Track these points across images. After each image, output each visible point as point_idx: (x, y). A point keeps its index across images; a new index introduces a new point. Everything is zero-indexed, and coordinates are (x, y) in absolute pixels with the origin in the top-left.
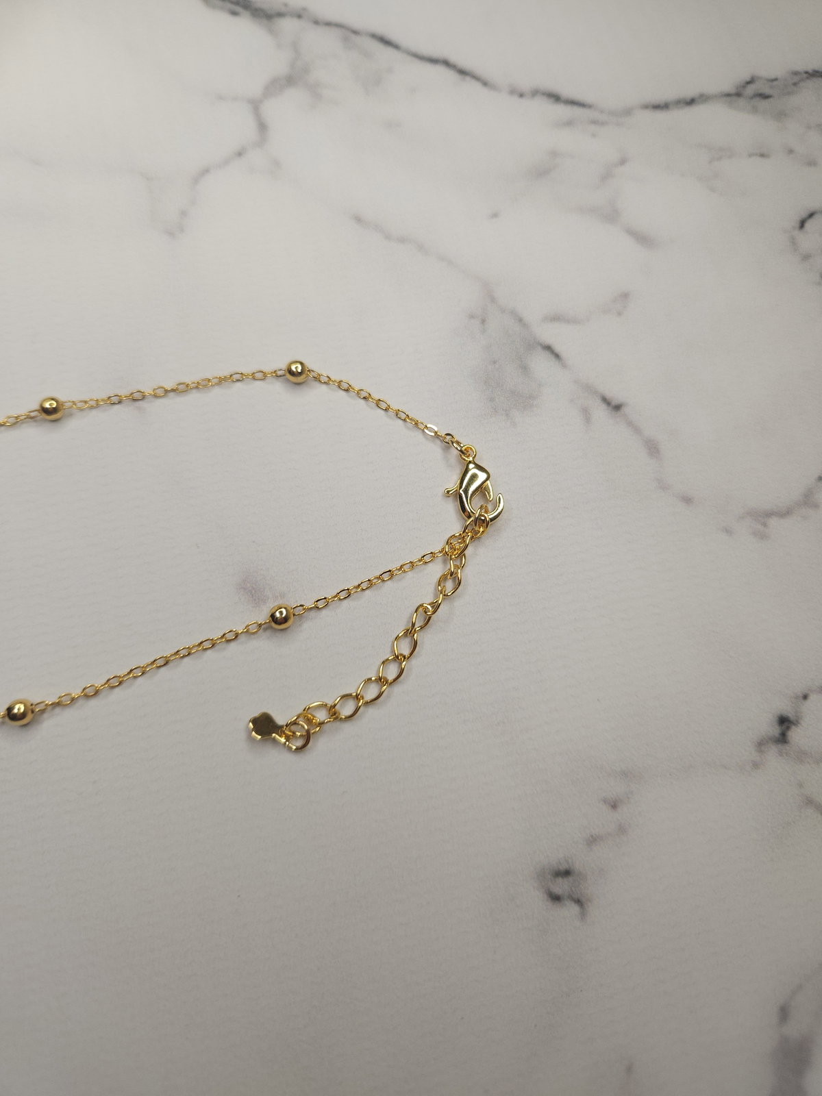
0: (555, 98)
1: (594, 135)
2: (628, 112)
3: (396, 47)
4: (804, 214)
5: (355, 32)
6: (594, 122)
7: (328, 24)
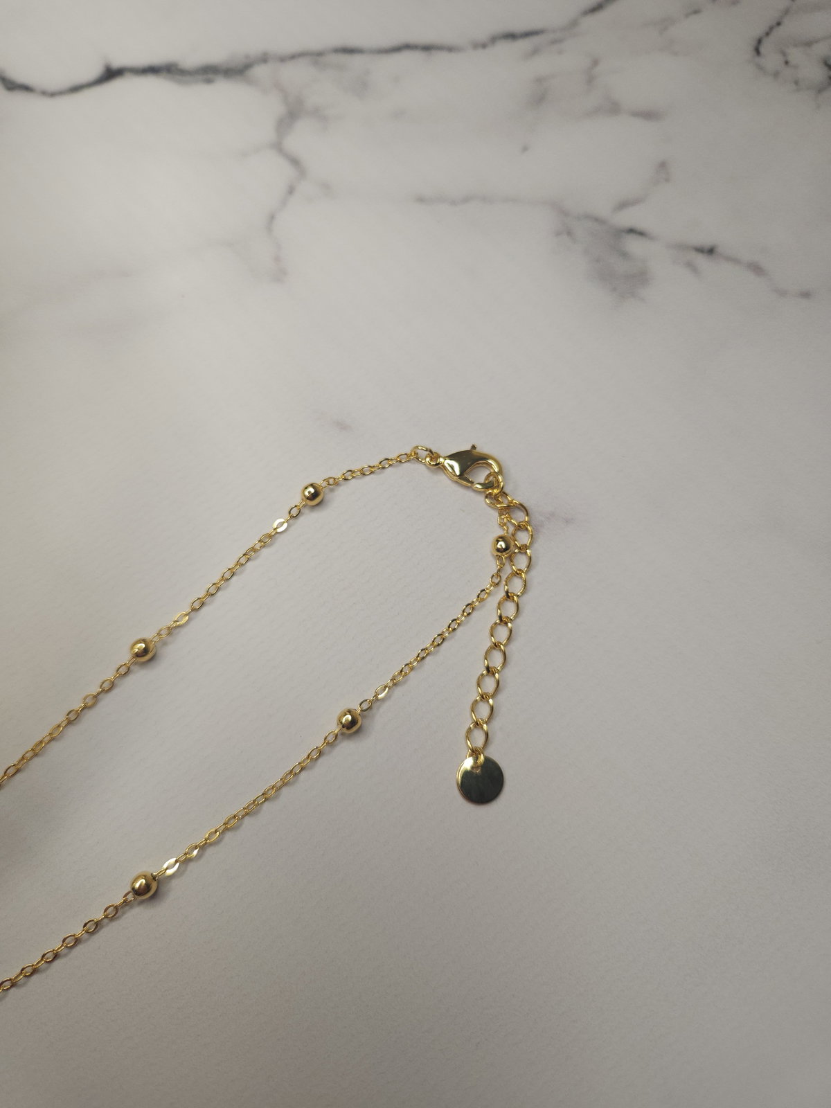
0: (511, 36)
1: (560, 53)
2: (574, 23)
3: (360, 51)
4: (754, 43)
5: (320, 54)
6: (554, 42)
7: (293, 57)
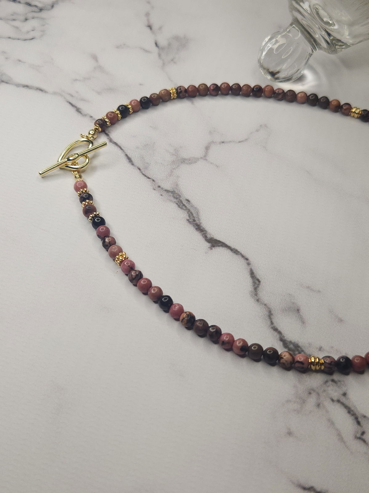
0: (78, 110)
1: (77, 92)
2: (55, 93)
3: (126, 155)
4: (28, 41)
5: (139, 169)
6: (72, 96)
7: (149, 178)
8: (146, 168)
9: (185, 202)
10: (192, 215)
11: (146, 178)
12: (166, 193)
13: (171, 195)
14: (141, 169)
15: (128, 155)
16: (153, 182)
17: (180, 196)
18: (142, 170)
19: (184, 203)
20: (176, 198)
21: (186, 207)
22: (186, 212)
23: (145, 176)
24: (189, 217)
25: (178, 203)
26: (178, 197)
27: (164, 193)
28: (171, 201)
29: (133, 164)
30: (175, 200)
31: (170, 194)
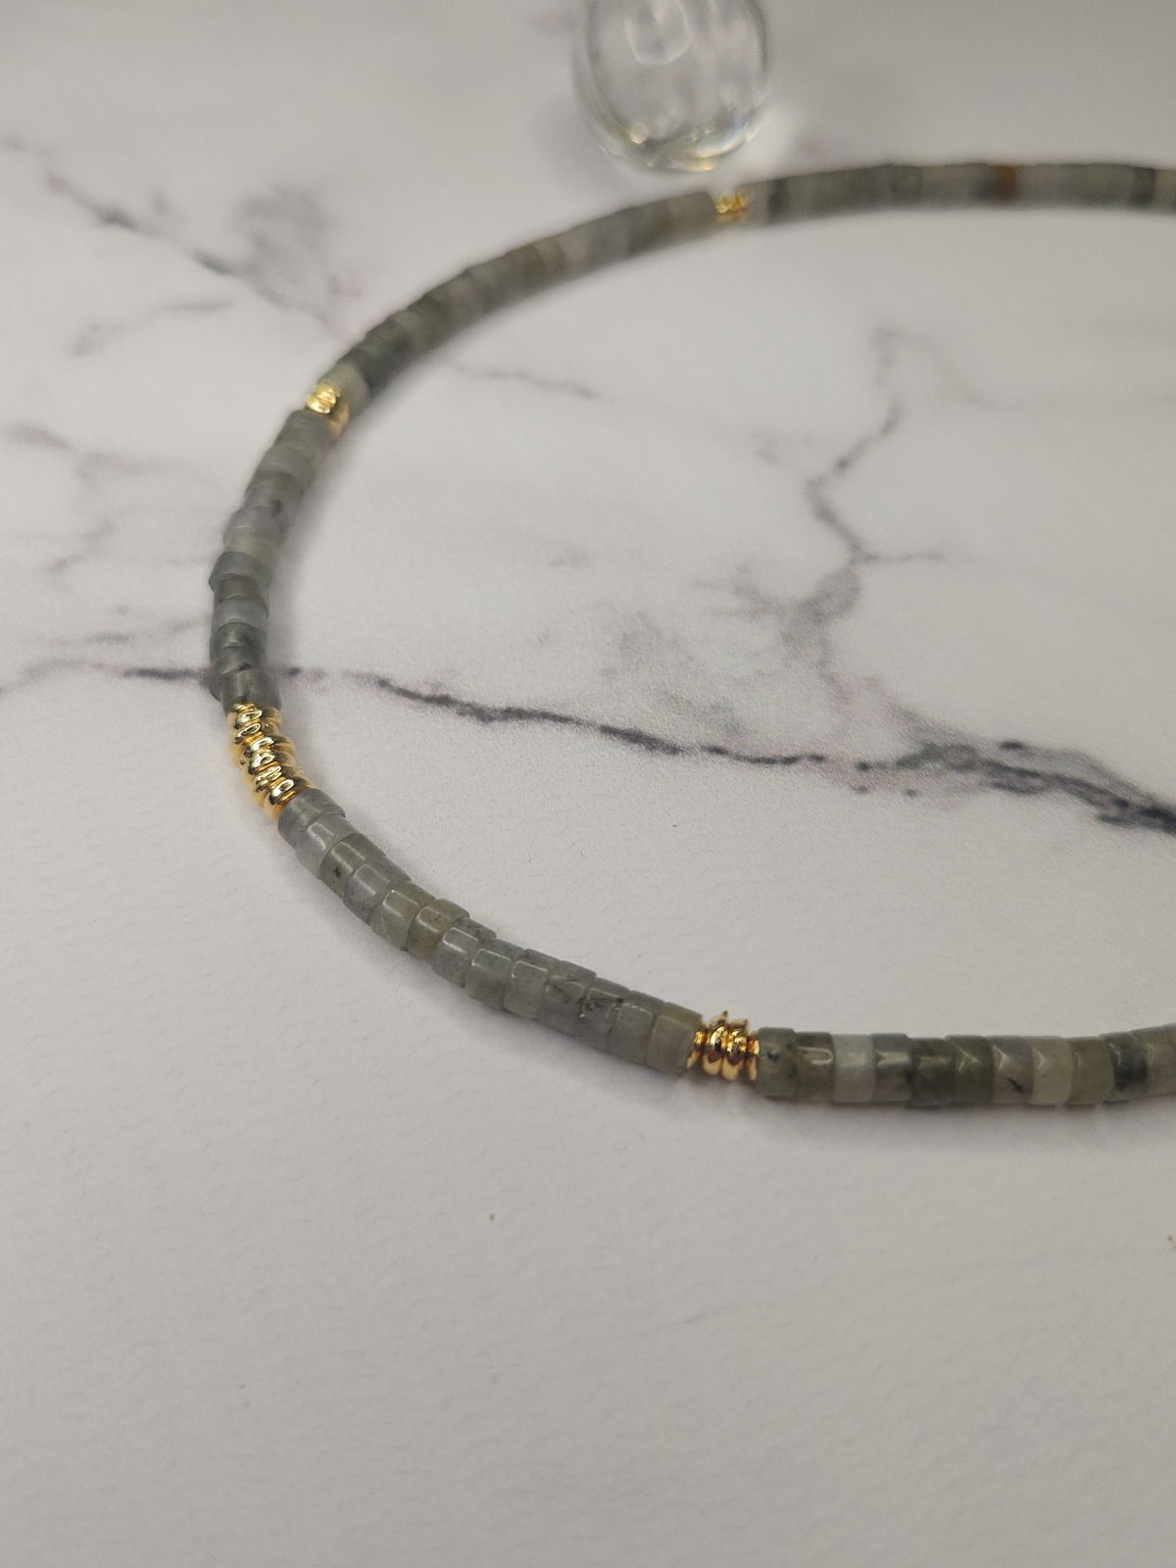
3: (608, 731)
5: (718, 751)
6: (120, 639)
7: (789, 761)
8: (734, 728)
9: (1010, 759)
10: (1088, 786)
11: (778, 768)
12: (911, 773)
13: (938, 766)
14: (721, 744)
15: (611, 724)
16: (823, 765)
17: (965, 748)
18: (732, 747)
19: (1010, 765)
20: (968, 767)
21: (1035, 774)
22: (1060, 795)
23: (770, 761)
24: (1091, 801)
25: (996, 780)
26: (966, 757)
27: (909, 778)
28: (966, 789)
29: (674, 750)
30: (973, 778)
31: (930, 765)
